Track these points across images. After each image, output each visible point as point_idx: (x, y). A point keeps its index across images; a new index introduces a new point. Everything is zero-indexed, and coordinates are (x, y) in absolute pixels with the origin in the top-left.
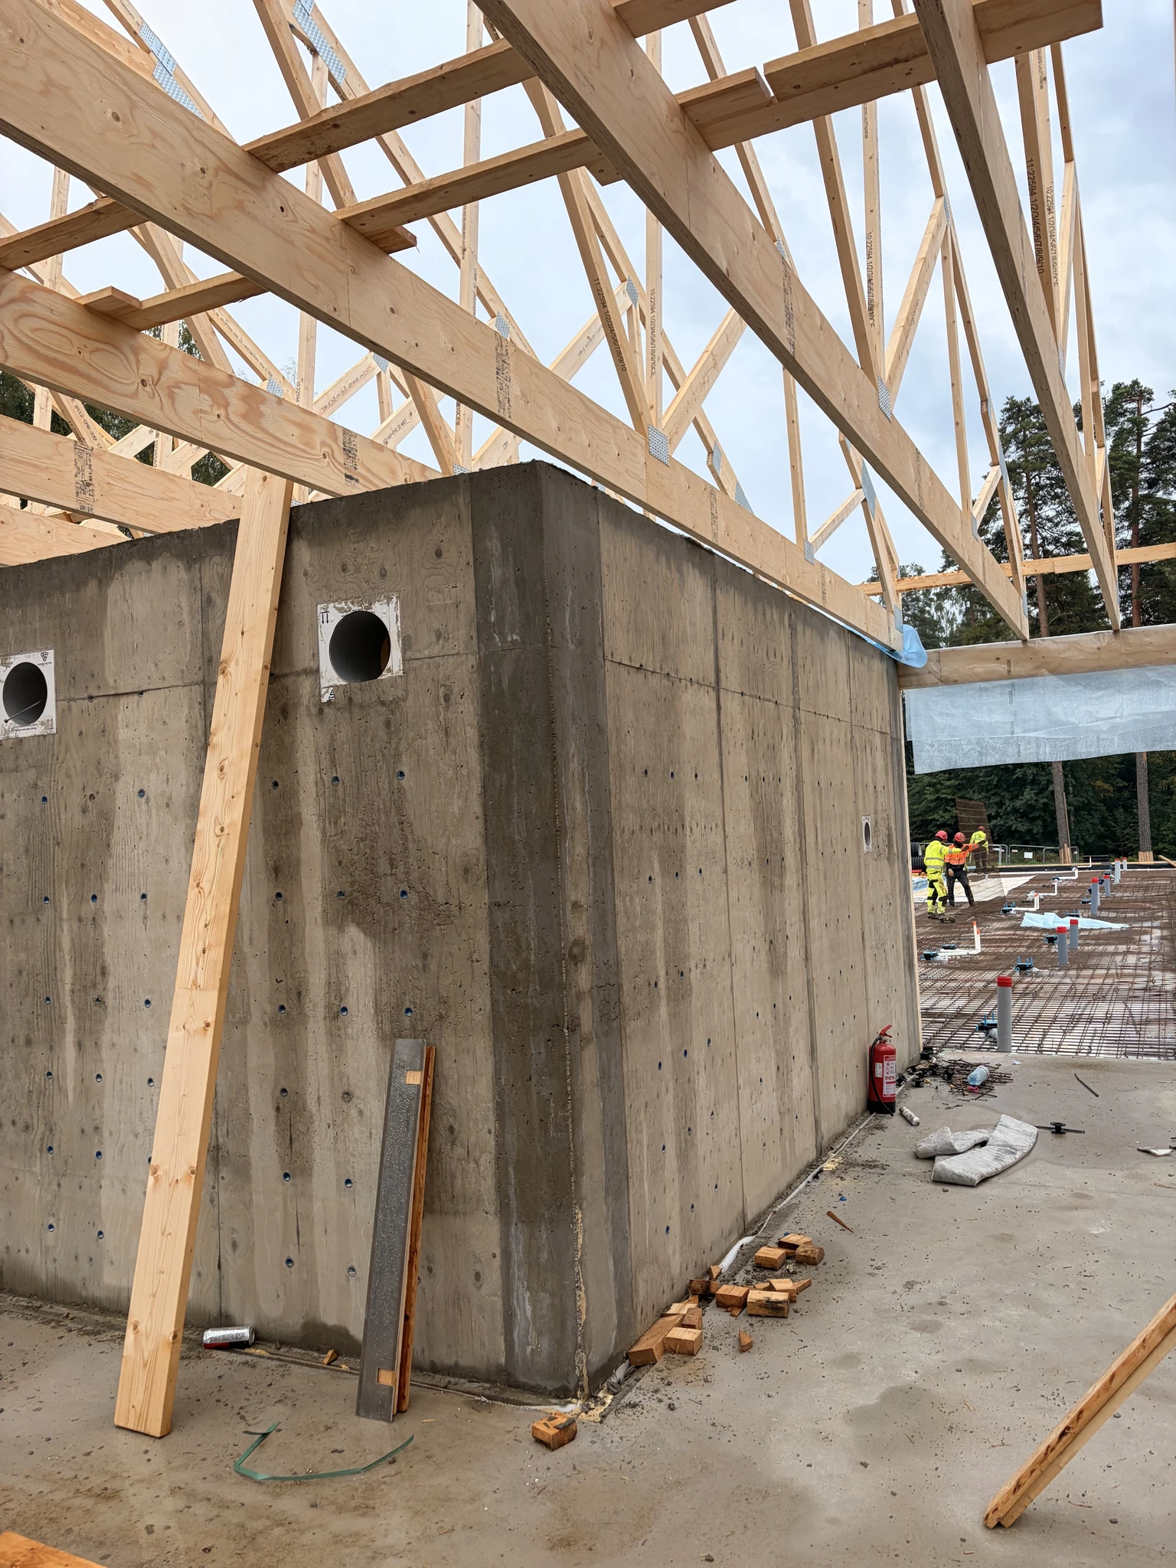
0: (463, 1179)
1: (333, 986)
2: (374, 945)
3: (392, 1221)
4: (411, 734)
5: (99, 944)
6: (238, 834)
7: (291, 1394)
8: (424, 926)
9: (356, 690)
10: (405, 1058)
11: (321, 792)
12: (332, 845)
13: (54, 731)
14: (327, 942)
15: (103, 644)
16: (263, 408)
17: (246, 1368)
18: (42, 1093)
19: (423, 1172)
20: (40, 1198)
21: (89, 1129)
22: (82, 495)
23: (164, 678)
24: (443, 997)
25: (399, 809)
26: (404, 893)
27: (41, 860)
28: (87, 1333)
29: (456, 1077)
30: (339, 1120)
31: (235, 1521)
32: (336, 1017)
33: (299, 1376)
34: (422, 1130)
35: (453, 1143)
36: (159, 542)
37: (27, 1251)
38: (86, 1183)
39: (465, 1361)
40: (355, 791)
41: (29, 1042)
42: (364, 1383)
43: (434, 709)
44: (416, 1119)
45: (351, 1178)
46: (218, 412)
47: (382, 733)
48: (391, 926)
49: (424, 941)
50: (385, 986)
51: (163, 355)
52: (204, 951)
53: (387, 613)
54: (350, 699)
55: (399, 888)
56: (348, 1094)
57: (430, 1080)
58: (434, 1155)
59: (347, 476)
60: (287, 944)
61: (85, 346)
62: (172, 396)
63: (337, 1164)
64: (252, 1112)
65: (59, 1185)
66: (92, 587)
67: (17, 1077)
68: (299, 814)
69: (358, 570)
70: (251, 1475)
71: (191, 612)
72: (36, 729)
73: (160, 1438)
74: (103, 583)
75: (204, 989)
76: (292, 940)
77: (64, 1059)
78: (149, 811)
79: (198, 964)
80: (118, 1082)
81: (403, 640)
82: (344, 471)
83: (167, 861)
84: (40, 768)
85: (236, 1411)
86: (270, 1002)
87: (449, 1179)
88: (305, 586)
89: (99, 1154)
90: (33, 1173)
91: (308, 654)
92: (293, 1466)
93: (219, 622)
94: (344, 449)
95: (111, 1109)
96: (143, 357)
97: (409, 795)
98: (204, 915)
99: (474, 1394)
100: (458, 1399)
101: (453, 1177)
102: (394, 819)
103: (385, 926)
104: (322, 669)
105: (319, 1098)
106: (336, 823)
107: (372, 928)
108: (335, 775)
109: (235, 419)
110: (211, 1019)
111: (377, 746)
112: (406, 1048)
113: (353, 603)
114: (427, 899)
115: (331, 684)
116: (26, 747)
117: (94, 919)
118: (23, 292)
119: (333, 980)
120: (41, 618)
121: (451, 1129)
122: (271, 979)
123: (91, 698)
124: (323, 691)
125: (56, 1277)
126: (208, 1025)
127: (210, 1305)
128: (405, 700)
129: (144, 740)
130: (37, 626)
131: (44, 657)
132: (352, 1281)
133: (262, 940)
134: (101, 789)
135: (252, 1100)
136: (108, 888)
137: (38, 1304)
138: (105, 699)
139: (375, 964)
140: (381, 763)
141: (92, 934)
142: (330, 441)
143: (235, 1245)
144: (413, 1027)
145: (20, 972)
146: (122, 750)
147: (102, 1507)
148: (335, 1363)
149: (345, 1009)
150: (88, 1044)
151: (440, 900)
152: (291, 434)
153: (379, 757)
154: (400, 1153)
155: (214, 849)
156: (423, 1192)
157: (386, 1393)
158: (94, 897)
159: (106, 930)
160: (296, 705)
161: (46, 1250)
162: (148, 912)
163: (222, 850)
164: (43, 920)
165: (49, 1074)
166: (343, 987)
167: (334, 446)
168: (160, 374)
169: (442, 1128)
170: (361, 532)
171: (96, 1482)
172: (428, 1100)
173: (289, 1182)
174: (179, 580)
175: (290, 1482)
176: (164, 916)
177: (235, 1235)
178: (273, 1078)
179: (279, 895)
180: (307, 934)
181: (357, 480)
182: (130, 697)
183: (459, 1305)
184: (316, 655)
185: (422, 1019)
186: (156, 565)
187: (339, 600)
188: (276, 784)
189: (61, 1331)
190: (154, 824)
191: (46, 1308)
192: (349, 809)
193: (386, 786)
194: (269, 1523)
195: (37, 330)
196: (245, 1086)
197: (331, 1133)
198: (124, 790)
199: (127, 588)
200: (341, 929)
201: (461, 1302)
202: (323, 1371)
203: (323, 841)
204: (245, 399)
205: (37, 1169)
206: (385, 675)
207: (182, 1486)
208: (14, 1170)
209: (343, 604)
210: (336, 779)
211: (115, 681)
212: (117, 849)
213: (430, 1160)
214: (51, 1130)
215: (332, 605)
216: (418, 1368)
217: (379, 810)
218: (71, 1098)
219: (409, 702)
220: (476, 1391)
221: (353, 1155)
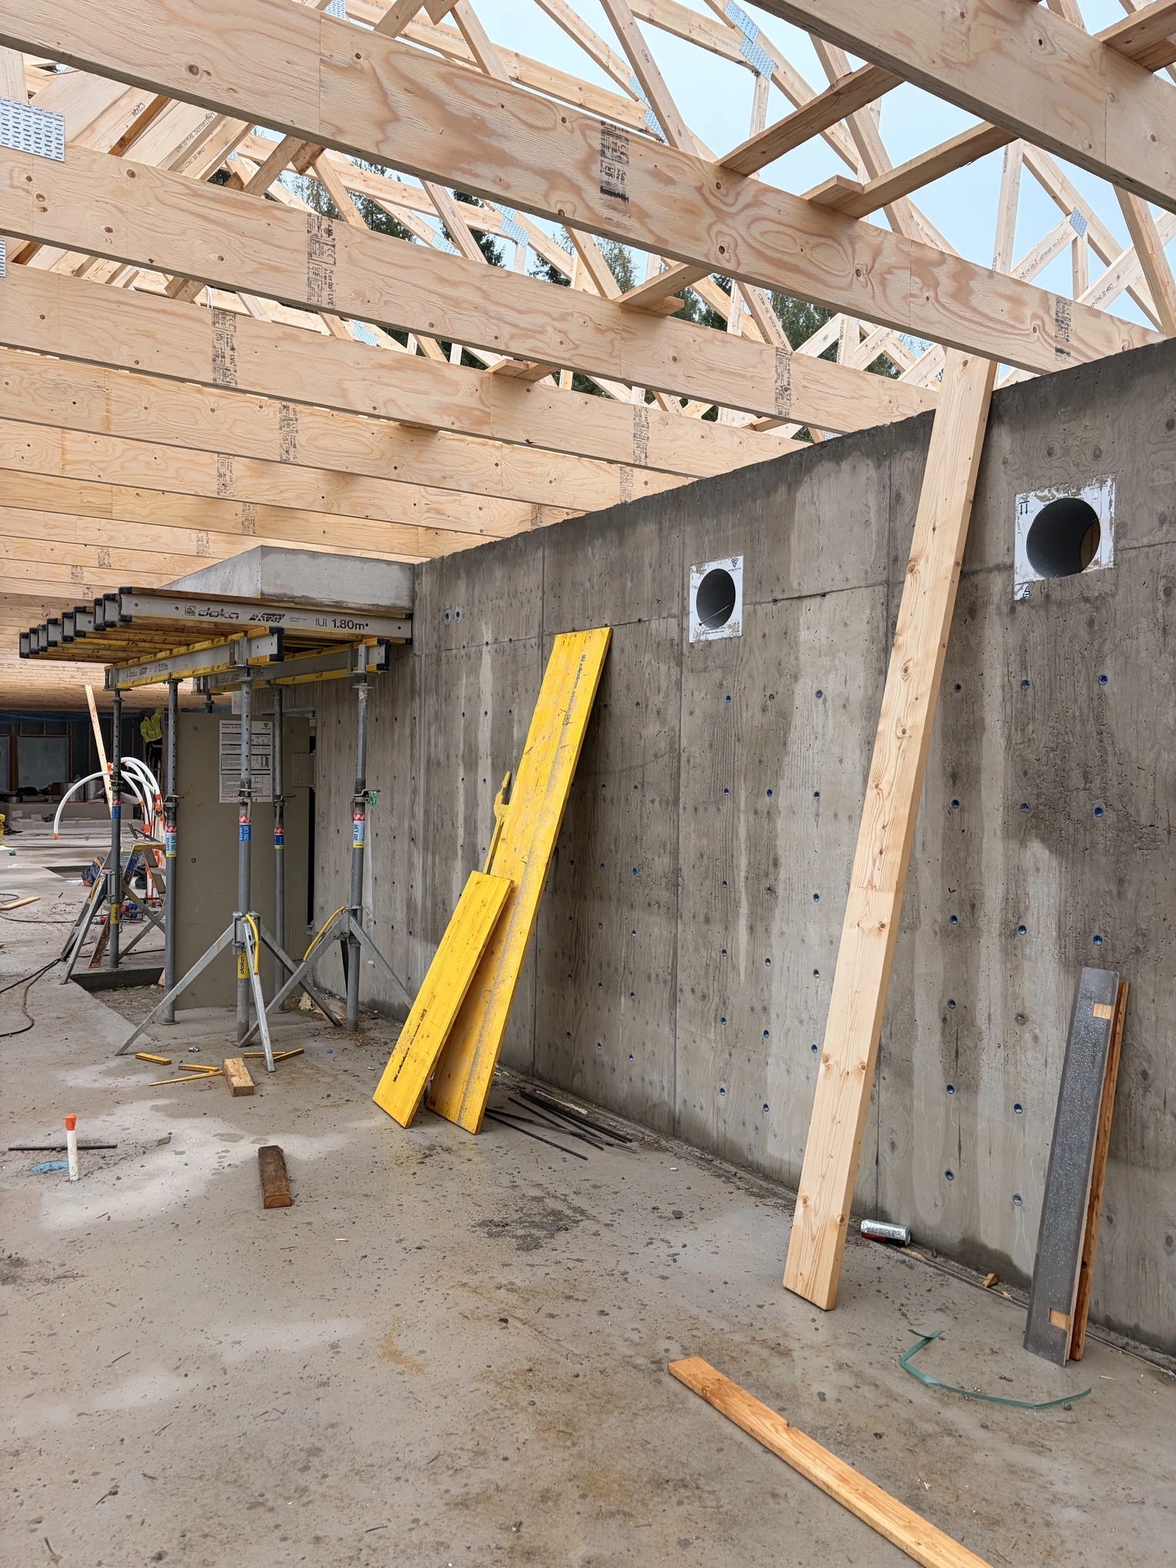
0: (1156, 1130)
1: (1011, 903)
2: (1060, 863)
3: (1072, 1158)
4: (1119, 634)
5: (773, 837)
6: (921, 737)
7: (952, 1306)
8: (1122, 849)
9: (1055, 586)
10: (1093, 989)
11: (1008, 696)
12: (1017, 753)
13: (740, 633)
14: (1007, 856)
15: (789, 546)
16: (973, 284)
17: (903, 1266)
18: (717, 968)
19: (1110, 1114)
20: (714, 1063)
21: (758, 1008)
22: (780, 401)
23: (847, 579)
24: (1141, 929)
25: (1099, 718)
26: (1099, 811)
27: (723, 755)
28: (753, 1194)
29: (1153, 1018)
30: (1011, 1042)
31: (905, 1415)
32: (1013, 935)
33: (957, 1290)
34: (1110, 1069)
35: (1146, 1090)
36: (850, 441)
37: (702, 1108)
38: (754, 1056)
39: (1147, 1327)
40: (1047, 696)
41: (707, 920)
42: (1034, 1319)
43: (1150, 605)
44: (1103, 1056)
45: (1022, 1104)
46: (927, 295)
47: (1083, 634)
48: (1081, 845)
49: (1122, 865)
50: (1070, 909)
51: (877, 241)
52: (881, 853)
53: (1100, 499)
54: (1048, 596)
55: (1093, 805)
56: (1022, 1016)
57: (1121, 1017)
58: (1121, 1098)
59: (1059, 350)
60: (962, 854)
61: (807, 243)
62: (883, 283)
63: (1007, 1087)
64: (917, 1018)
65: (730, 1055)
66: (782, 491)
67: (697, 950)
68: (982, 720)
69: (1067, 452)
70: (920, 1376)
71: (879, 512)
72: (724, 632)
73: (826, 1311)
74: (793, 487)
75: (880, 890)
76: (968, 850)
77: (737, 939)
78: (826, 712)
79: (874, 865)
80: (785, 968)
81: (1116, 527)
82: (1055, 345)
83: (841, 761)
84: (725, 668)
85: (897, 1306)
86: (941, 911)
87: (1138, 1128)
88: (1002, 474)
89: (766, 1033)
90: (708, 1039)
91: (1002, 548)
92: (959, 1379)
93: (907, 519)
94: (1057, 320)
95: (778, 993)
96: (859, 246)
97: (1111, 702)
98: (882, 816)
99: (1158, 1365)
100: (1139, 1364)
101: (1144, 1126)
102: (1091, 728)
103: (1075, 845)
104: (1017, 564)
105: (989, 1015)
106: (1023, 730)
107: (1057, 844)
108: (1024, 678)
109: (944, 300)
110: (887, 920)
111: (1077, 646)
112: (1093, 978)
113: (1057, 490)
114: (1128, 819)
115: (1026, 579)
116: (714, 649)
117: (768, 813)
118: (756, 196)
119: (1011, 896)
120: (733, 525)
121: (1145, 1074)
122: (943, 888)
123: (775, 601)
124: (1017, 588)
125: (725, 1137)
126: (883, 926)
127: (867, 1196)
128: (1113, 596)
129: (824, 641)
130: (730, 533)
131: (734, 563)
132: (1017, 1209)
133: (935, 848)
134: (781, 690)
135: (918, 1007)
136: (783, 784)
137: (710, 1157)
138: (789, 602)
139: (1060, 884)
140: (1080, 666)
141: (766, 827)
142: (1041, 313)
143: (893, 1146)
144: (1103, 957)
145: (702, 855)
146: (802, 651)
147: (776, 1360)
148: (995, 1287)
149: (1023, 928)
150: (760, 929)
151: (1144, 820)
152: (1000, 309)
153: (1078, 660)
154: (1083, 1089)
155: (894, 751)
156: (1108, 1135)
157: (1060, 1336)
158: (770, 792)
159: (780, 824)
160: (986, 604)
161: (718, 1111)
162: (821, 810)
163: (903, 753)
164: (724, 810)
165: (724, 951)
166: (1022, 905)
167: (1046, 318)
168: (874, 261)
169: (1133, 1070)
170: (1074, 410)
171: (770, 1335)
172: (1119, 1039)
173: (952, 1095)
174: (868, 478)
175: (957, 1395)
176: (836, 815)
177: (894, 1136)
178: (941, 988)
179: (956, 803)
180: (984, 845)
181: (1068, 354)
182: (813, 599)
183: (1144, 1265)
184: (1010, 550)
185: (1114, 949)
186: (845, 465)
187: (1041, 488)
188: (958, 687)
189: (731, 1187)
190: (830, 725)
191: (717, 1162)
192: (1039, 716)
193: (1084, 692)
194: (938, 1429)
195: (766, 232)
196: (911, 993)
197: (1001, 1053)
198: (803, 691)
199: (815, 491)
200: (1023, 843)
201: (1147, 1263)
202: (983, 1292)
203: (1008, 748)
204: (955, 277)
205: (712, 1036)
206: (1091, 568)
207: (850, 1364)
208: (692, 1033)
209: (1046, 492)
210: (1026, 683)
211: (799, 584)
212: (793, 748)
213: (1116, 1103)
214: (724, 1003)
215: (1033, 493)
216: (1092, 1320)
217: (1074, 717)
218: (742, 978)
219: (1119, 598)
220: (1161, 1362)
221: (1026, 1081)
